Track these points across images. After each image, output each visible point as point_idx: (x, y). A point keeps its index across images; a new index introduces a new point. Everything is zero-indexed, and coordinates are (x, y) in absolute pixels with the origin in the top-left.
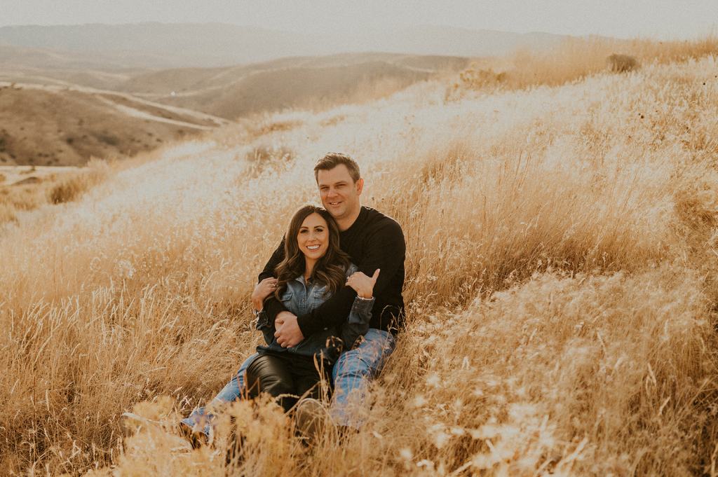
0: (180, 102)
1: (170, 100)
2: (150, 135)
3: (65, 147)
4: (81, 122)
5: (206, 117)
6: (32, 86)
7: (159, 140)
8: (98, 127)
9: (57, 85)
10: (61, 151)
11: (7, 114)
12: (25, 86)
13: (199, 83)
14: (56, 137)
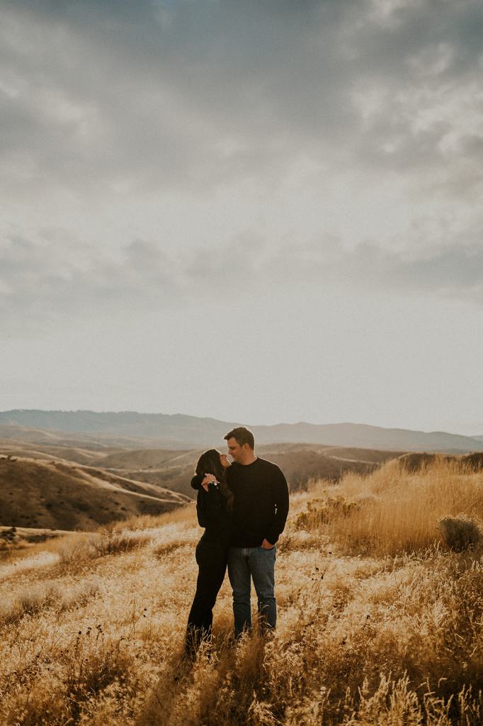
0: (146, 478)
1: (137, 476)
3: (44, 511)
4: (60, 491)
5: (165, 491)
6: (24, 459)
7: (123, 509)
8: (74, 495)
9: (46, 459)
10: (40, 514)
11: (1, 481)
12: (19, 459)
13: (163, 462)
14: (38, 502)
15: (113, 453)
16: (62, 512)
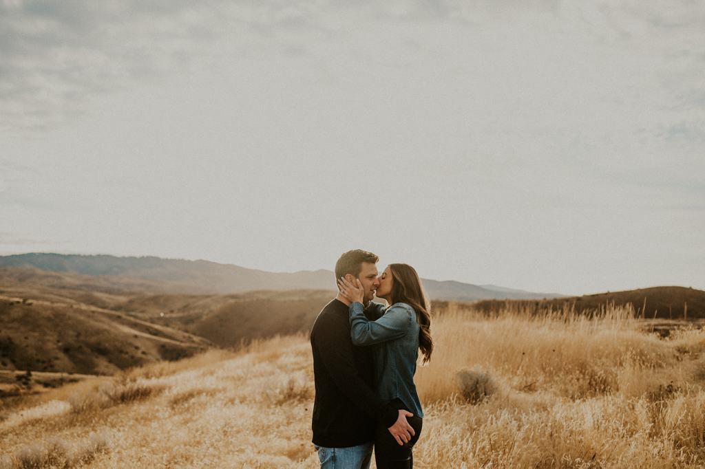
0: (167, 323)
1: (159, 320)
2: (137, 348)
3: (61, 355)
4: (79, 335)
5: (186, 335)
6: (40, 302)
8: (93, 340)
9: (64, 302)
10: (57, 359)
11: (16, 325)
12: (35, 302)
13: (185, 307)
14: (55, 346)
15: (132, 297)
16: (80, 356)
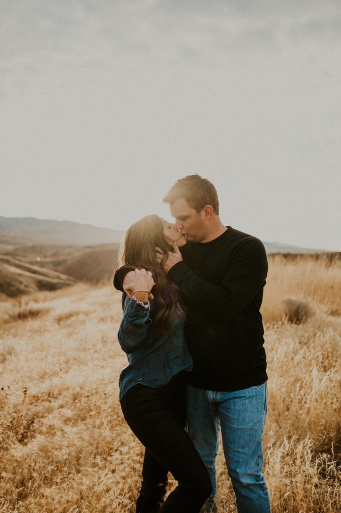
0: (42, 265)
1: (36, 263)
2: (21, 283)
5: (57, 274)
7: (26, 286)
13: (55, 254)
15: (18, 246)
